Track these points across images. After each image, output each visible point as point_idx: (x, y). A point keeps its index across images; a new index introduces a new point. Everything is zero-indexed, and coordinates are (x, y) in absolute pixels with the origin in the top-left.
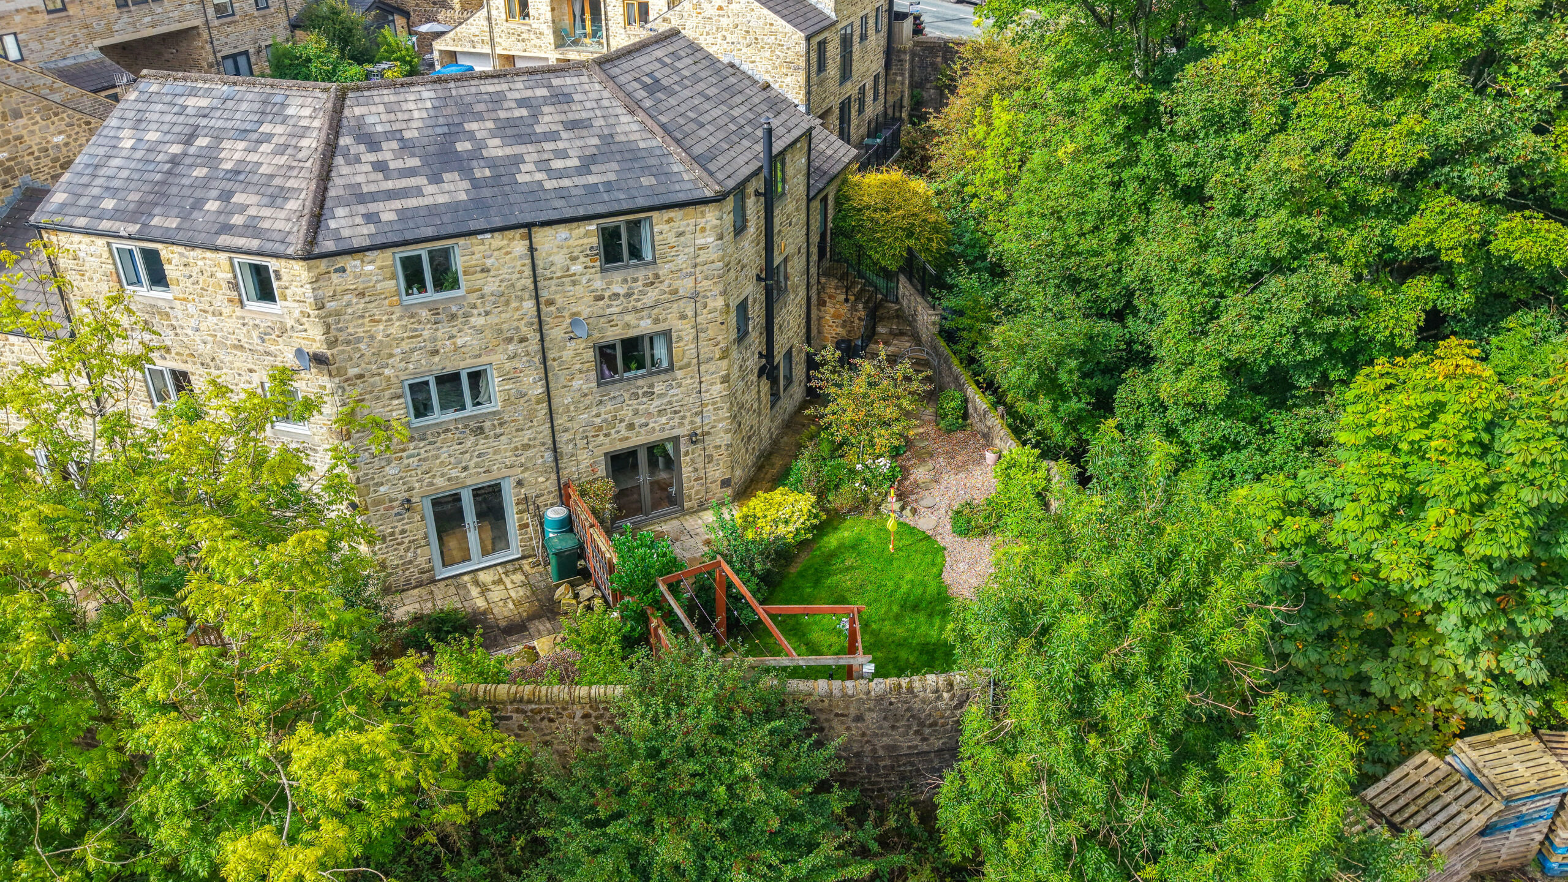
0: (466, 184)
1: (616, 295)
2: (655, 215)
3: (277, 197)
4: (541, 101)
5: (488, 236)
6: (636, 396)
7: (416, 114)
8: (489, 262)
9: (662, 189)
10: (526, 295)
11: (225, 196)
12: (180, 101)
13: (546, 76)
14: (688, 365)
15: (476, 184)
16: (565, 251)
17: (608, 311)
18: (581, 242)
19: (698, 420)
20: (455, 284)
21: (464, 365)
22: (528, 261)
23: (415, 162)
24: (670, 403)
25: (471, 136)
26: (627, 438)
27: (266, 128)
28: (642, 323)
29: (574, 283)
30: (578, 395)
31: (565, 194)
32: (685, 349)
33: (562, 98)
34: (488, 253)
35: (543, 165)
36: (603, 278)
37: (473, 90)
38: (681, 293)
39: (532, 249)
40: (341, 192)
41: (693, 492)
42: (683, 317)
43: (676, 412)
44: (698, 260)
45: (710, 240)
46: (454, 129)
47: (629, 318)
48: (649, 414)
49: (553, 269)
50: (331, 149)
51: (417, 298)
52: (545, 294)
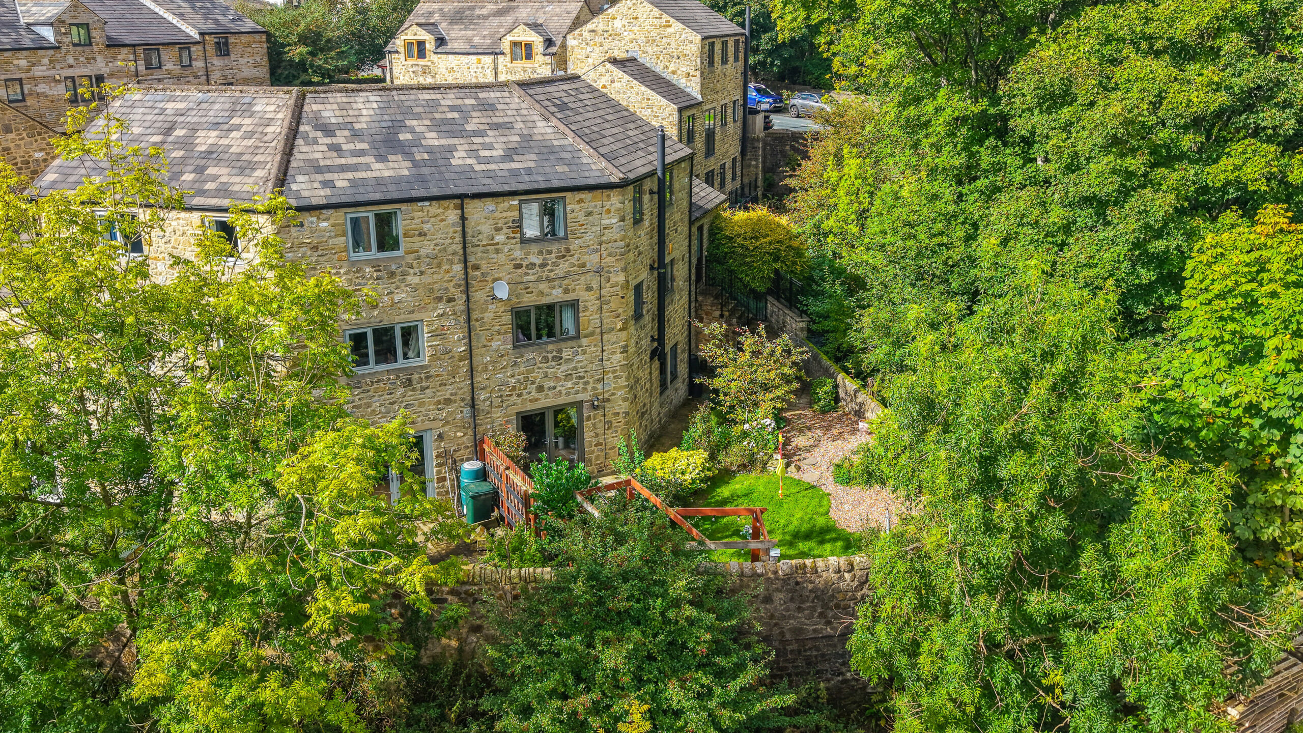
0: (408, 164)
1: (533, 265)
2: (568, 195)
3: (245, 168)
4: (470, 108)
5: (427, 203)
6: (546, 360)
7: (364, 112)
8: (426, 227)
9: (574, 175)
10: (456, 259)
11: (200, 170)
12: (161, 105)
13: (474, 90)
14: (592, 334)
15: (416, 164)
16: (491, 222)
17: (526, 279)
18: (505, 215)
19: (600, 386)
20: (395, 246)
21: (398, 320)
22: (459, 229)
23: (364, 146)
24: (575, 368)
25: (412, 130)
26: (537, 400)
27: (235, 121)
28: (554, 292)
29: (497, 251)
30: (495, 355)
31: (492, 174)
32: (590, 318)
33: (488, 107)
34: (426, 219)
35: (473, 153)
36: (522, 249)
37: (413, 97)
38: (588, 267)
39: (463, 218)
40: (302, 164)
41: (593, 456)
42: (589, 289)
43: (581, 378)
44: (603, 238)
45: (615, 221)
46: (396, 124)
47: (543, 286)
48: (557, 378)
49: (480, 237)
50: (293, 134)
51: (362, 255)
52: (472, 260)
